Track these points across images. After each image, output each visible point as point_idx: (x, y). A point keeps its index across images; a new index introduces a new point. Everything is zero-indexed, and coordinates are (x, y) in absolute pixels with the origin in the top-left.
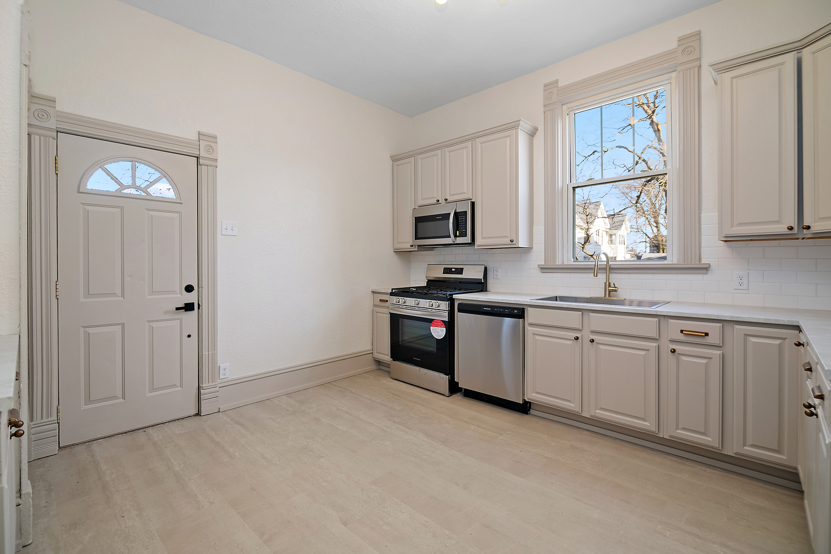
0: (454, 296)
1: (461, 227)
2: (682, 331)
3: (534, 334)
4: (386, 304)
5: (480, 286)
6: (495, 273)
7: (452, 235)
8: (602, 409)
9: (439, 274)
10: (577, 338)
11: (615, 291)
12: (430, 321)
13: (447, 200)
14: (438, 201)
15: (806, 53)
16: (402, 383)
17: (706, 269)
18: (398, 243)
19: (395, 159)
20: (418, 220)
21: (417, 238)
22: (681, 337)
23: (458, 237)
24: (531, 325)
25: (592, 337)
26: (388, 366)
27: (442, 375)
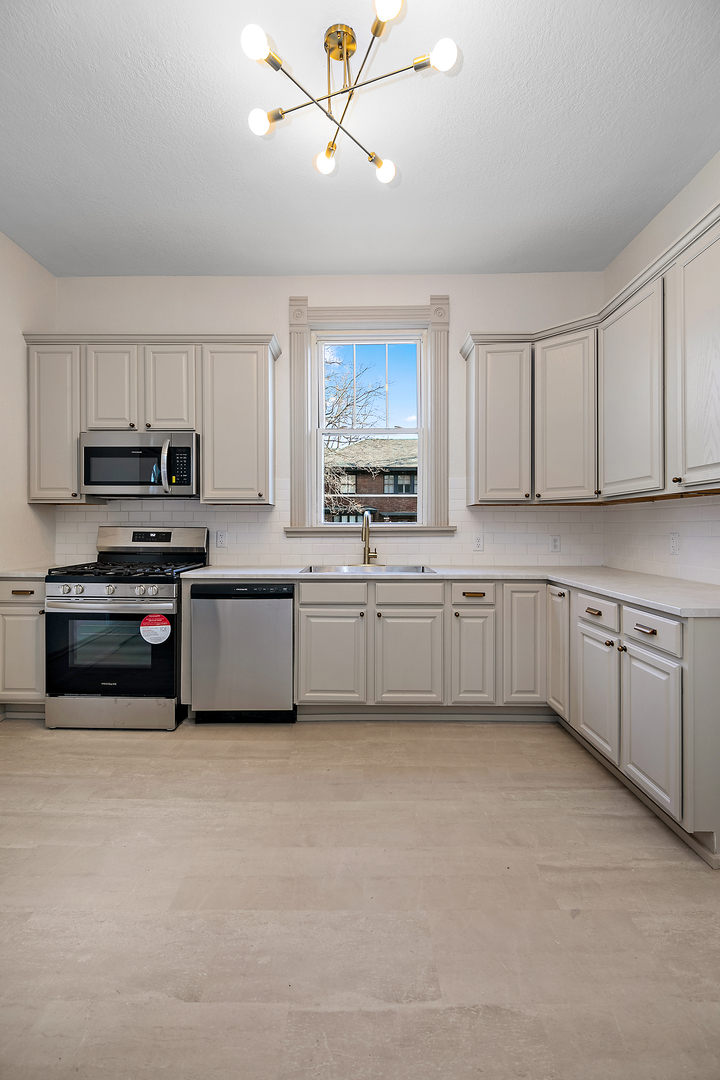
0: (182, 575)
1: (180, 470)
2: (464, 594)
3: (308, 616)
4: (31, 598)
5: (199, 558)
6: (220, 539)
7: (164, 481)
8: (390, 691)
9: (124, 540)
10: (362, 615)
11: (375, 557)
12: (140, 618)
13: (149, 426)
14: (133, 426)
15: (538, 346)
16: (75, 732)
17: (451, 532)
18: (41, 489)
19: (32, 340)
20: (91, 453)
21: (88, 482)
22: (464, 600)
23: (174, 484)
24: (303, 605)
25: (378, 611)
26: (40, 708)
27: (163, 700)
